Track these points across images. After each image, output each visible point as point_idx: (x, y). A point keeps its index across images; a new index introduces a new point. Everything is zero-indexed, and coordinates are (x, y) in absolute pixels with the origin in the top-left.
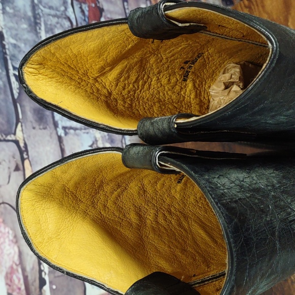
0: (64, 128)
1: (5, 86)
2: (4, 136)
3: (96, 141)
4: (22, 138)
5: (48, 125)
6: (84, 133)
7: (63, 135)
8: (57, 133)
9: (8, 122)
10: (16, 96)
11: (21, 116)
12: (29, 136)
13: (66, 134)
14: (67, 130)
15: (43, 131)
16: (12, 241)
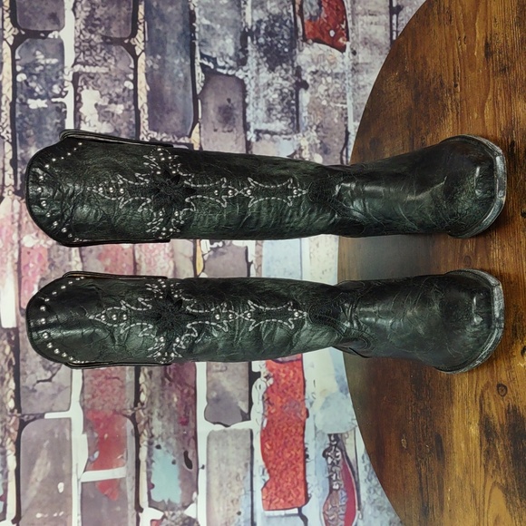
0: (258, 132)
1: (186, 79)
2: (176, 138)
3: (301, 150)
4: (198, 142)
5: (235, 126)
6: (284, 139)
7: (253, 140)
8: (246, 138)
9: (184, 121)
10: (199, 90)
11: (200, 116)
12: (208, 140)
13: (258, 139)
14: (261, 135)
15: (228, 133)
16: (168, 254)
